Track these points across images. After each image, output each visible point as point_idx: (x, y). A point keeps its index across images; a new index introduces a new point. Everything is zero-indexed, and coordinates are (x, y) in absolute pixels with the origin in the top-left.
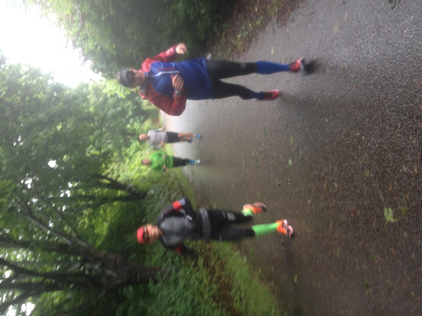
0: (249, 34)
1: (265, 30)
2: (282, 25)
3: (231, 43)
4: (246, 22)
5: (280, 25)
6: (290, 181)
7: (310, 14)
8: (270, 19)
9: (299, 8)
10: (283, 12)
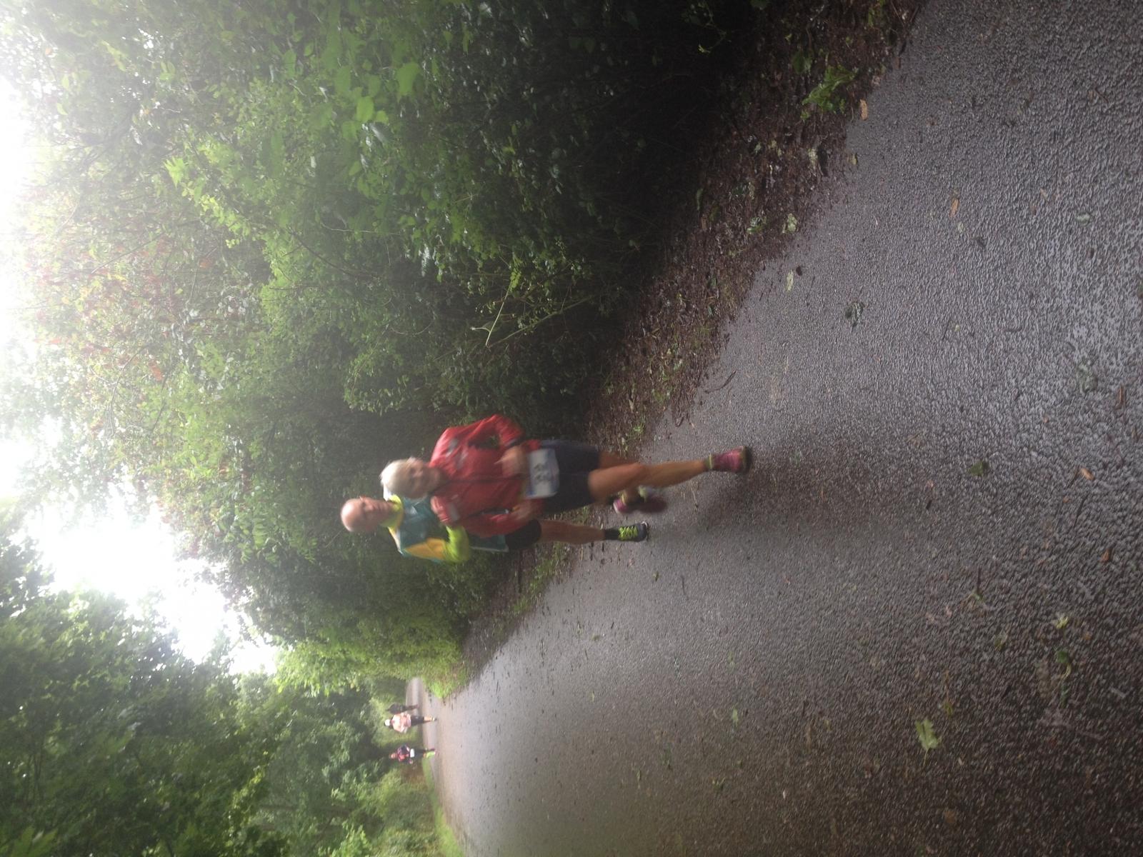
1: (653, 440)
2: (682, 420)
4: (614, 437)
5: (678, 420)
6: (742, 765)
7: (728, 381)
8: (660, 415)
9: (708, 378)
10: (681, 394)
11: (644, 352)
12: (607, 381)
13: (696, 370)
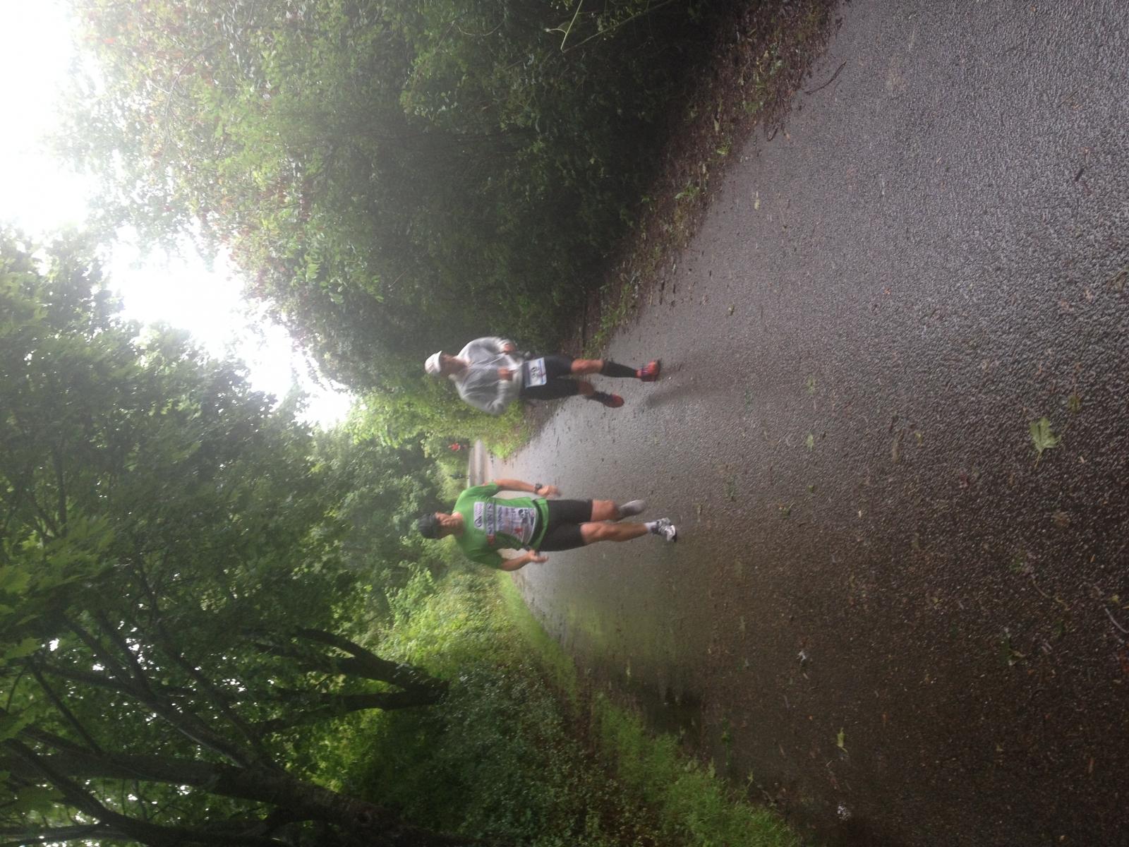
0: (702, 190)
1: (738, 162)
2: (775, 133)
3: (661, 235)
4: (694, 167)
5: (771, 134)
6: (813, 490)
7: (836, 75)
8: (749, 132)
9: (810, 77)
10: (776, 103)
11: (737, 61)
12: (690, 104)
13: (797, 69)
